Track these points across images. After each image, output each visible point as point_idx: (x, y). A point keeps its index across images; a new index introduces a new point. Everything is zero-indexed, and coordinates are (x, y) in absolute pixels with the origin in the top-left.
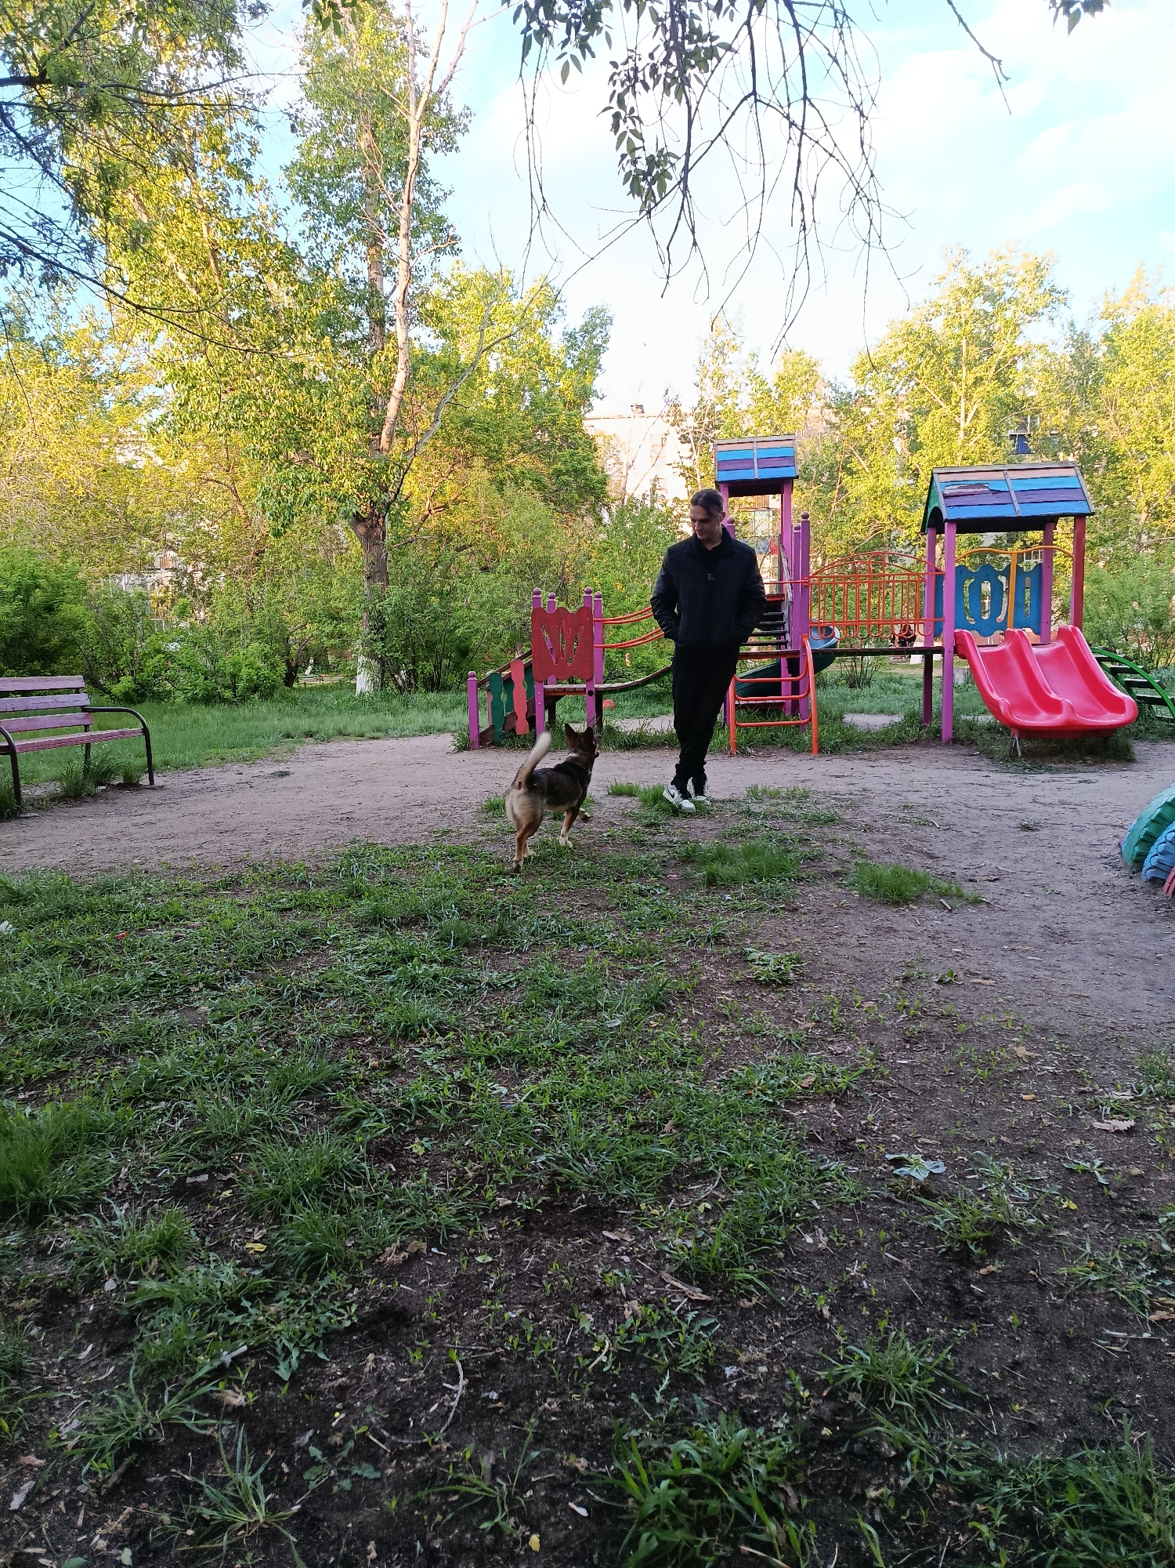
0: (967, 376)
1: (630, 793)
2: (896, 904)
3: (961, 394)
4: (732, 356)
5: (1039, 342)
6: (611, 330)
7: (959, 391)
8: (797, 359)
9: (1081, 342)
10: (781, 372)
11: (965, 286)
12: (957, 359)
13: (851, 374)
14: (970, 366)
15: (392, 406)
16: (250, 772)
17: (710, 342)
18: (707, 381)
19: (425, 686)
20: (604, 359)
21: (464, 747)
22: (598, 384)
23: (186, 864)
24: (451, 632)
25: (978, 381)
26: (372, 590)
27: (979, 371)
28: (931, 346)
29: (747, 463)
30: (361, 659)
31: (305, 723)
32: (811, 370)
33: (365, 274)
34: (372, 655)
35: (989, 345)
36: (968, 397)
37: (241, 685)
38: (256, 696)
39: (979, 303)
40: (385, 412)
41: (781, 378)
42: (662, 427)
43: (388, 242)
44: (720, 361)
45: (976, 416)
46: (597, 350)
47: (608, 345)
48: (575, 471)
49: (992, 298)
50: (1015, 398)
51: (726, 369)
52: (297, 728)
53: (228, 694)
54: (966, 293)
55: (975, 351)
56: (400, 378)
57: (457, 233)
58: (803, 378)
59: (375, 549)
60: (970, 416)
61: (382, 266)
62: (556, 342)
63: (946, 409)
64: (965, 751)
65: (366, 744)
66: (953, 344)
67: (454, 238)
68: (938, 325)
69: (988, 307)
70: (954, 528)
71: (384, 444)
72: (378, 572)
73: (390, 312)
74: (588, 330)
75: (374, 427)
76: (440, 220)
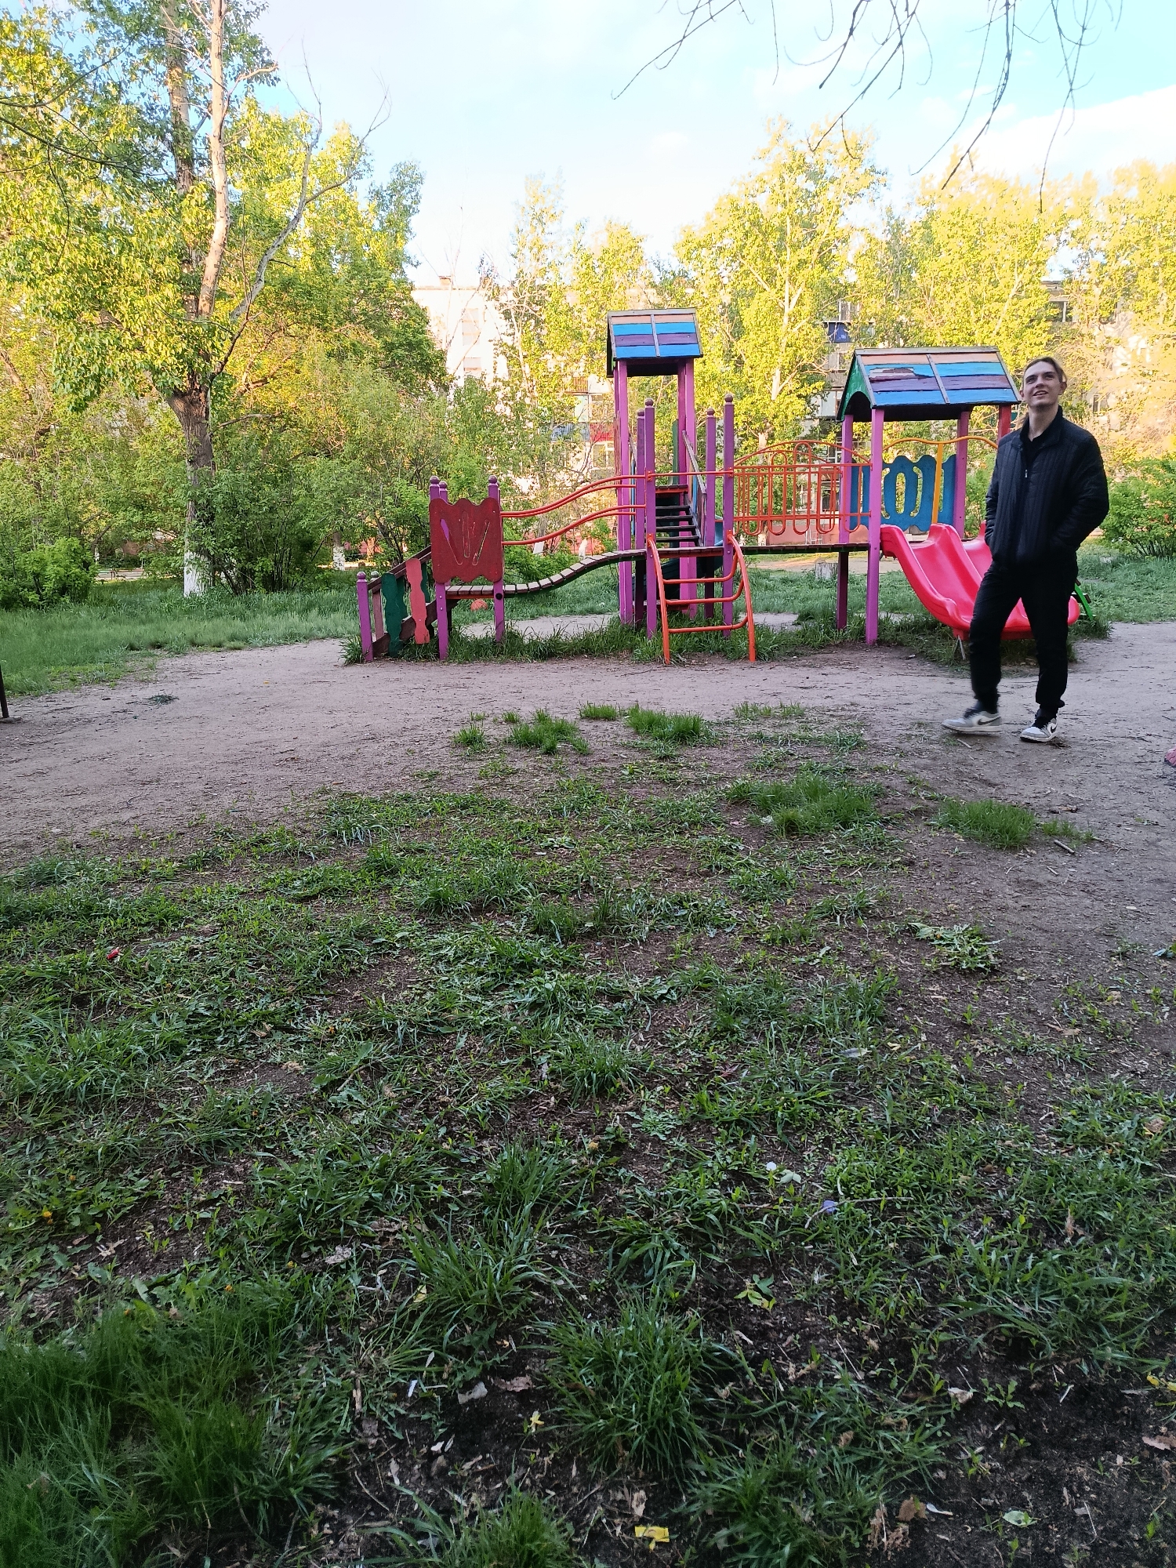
0: (790, 258)
1: (609, 716)
2: (1013, 849)
3: (786, 277)
4: (551, 227)
5: (860, 225)
6: (421, 189)
7: (783, 273)
8: (623, 232)
9: (896, 229)
10: (606, 246)
11: (789, 161)
12: (782, 239)
13: (674, 252)
14: (796, 247)
15: (211, 261)
16: (121, 697)
17: (528, 209)
18: (526, 251)
19: (265, 586)
20: (414, 221)
21: (356, 658)
22: (410, 248)
23: (128, 832)
24: (293, 523)
25: (802, 263)
26: (198, 475)
27: (803, 254)
28: (755, 224)
29: (646, 338)
30: (188, 555)
31: (146, 632)
32: (635, 248)
33: (164, 100)
34: (199, 550)
35: (811, 226)
36: (793, 280)
37: (49, 586)
38: (67, 599)
39: (803, 182)
40: (203, 269)
41: (606, 252)
42: (480, 300)
43: (193, 63)
44: (539, 230)
45: (800, 302)
46: (407, 212)
47: (420, 207)
48: (410, 344)
49: (814, 176)
50: (837, 282)
51: (545, 240)
52: (138, 638)
53: (32, 597)
54: (791, 170)
55: (800, 233)
56: (219, 228)
57: (273, 58)
58: (628, 254)
59: (197, 428)
60: (794, 301)
61: (186, 92)
62: (363, 203)
63: (771, 293)
64: (896, 654)
65: (231, 657)
66: (776, 222)
67: (270, 64)
68: (762, 201)
69: (811, 186)
70: (882, 415)
71: (203, 305)
72: (201, 455)
73: (199, 148)
74: (396, 189)
75: (190, 286)
76: (254, 41)
